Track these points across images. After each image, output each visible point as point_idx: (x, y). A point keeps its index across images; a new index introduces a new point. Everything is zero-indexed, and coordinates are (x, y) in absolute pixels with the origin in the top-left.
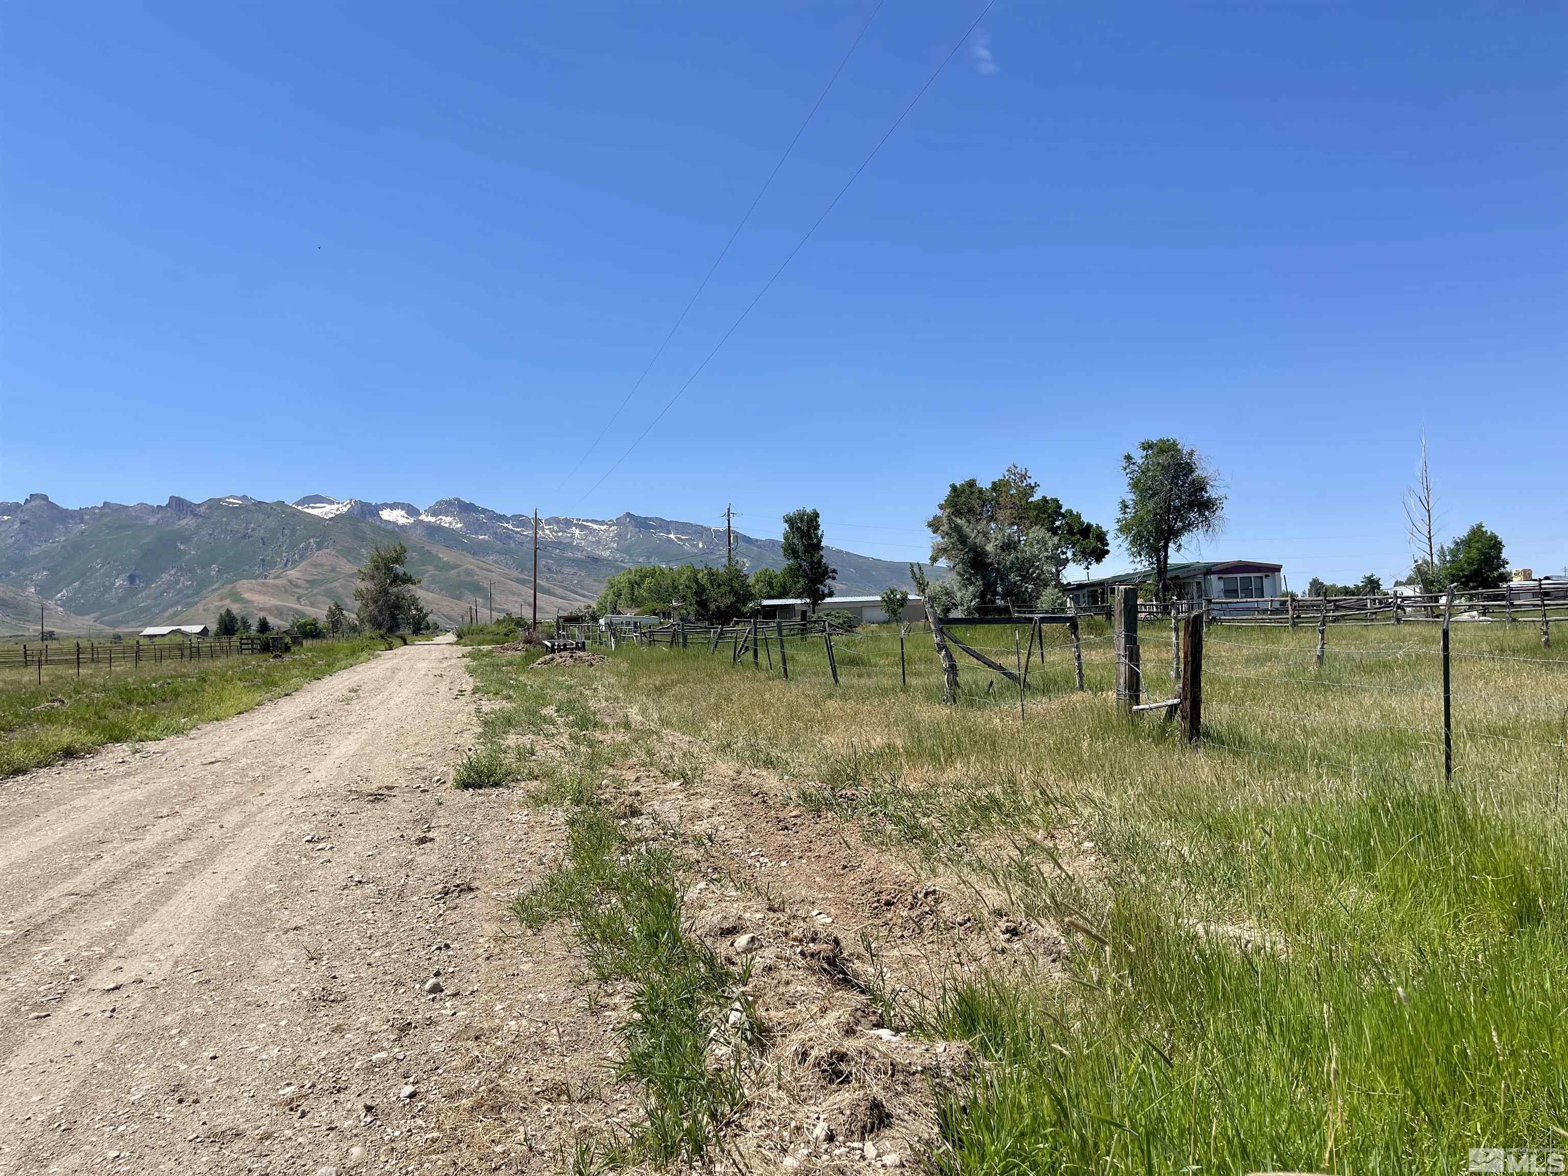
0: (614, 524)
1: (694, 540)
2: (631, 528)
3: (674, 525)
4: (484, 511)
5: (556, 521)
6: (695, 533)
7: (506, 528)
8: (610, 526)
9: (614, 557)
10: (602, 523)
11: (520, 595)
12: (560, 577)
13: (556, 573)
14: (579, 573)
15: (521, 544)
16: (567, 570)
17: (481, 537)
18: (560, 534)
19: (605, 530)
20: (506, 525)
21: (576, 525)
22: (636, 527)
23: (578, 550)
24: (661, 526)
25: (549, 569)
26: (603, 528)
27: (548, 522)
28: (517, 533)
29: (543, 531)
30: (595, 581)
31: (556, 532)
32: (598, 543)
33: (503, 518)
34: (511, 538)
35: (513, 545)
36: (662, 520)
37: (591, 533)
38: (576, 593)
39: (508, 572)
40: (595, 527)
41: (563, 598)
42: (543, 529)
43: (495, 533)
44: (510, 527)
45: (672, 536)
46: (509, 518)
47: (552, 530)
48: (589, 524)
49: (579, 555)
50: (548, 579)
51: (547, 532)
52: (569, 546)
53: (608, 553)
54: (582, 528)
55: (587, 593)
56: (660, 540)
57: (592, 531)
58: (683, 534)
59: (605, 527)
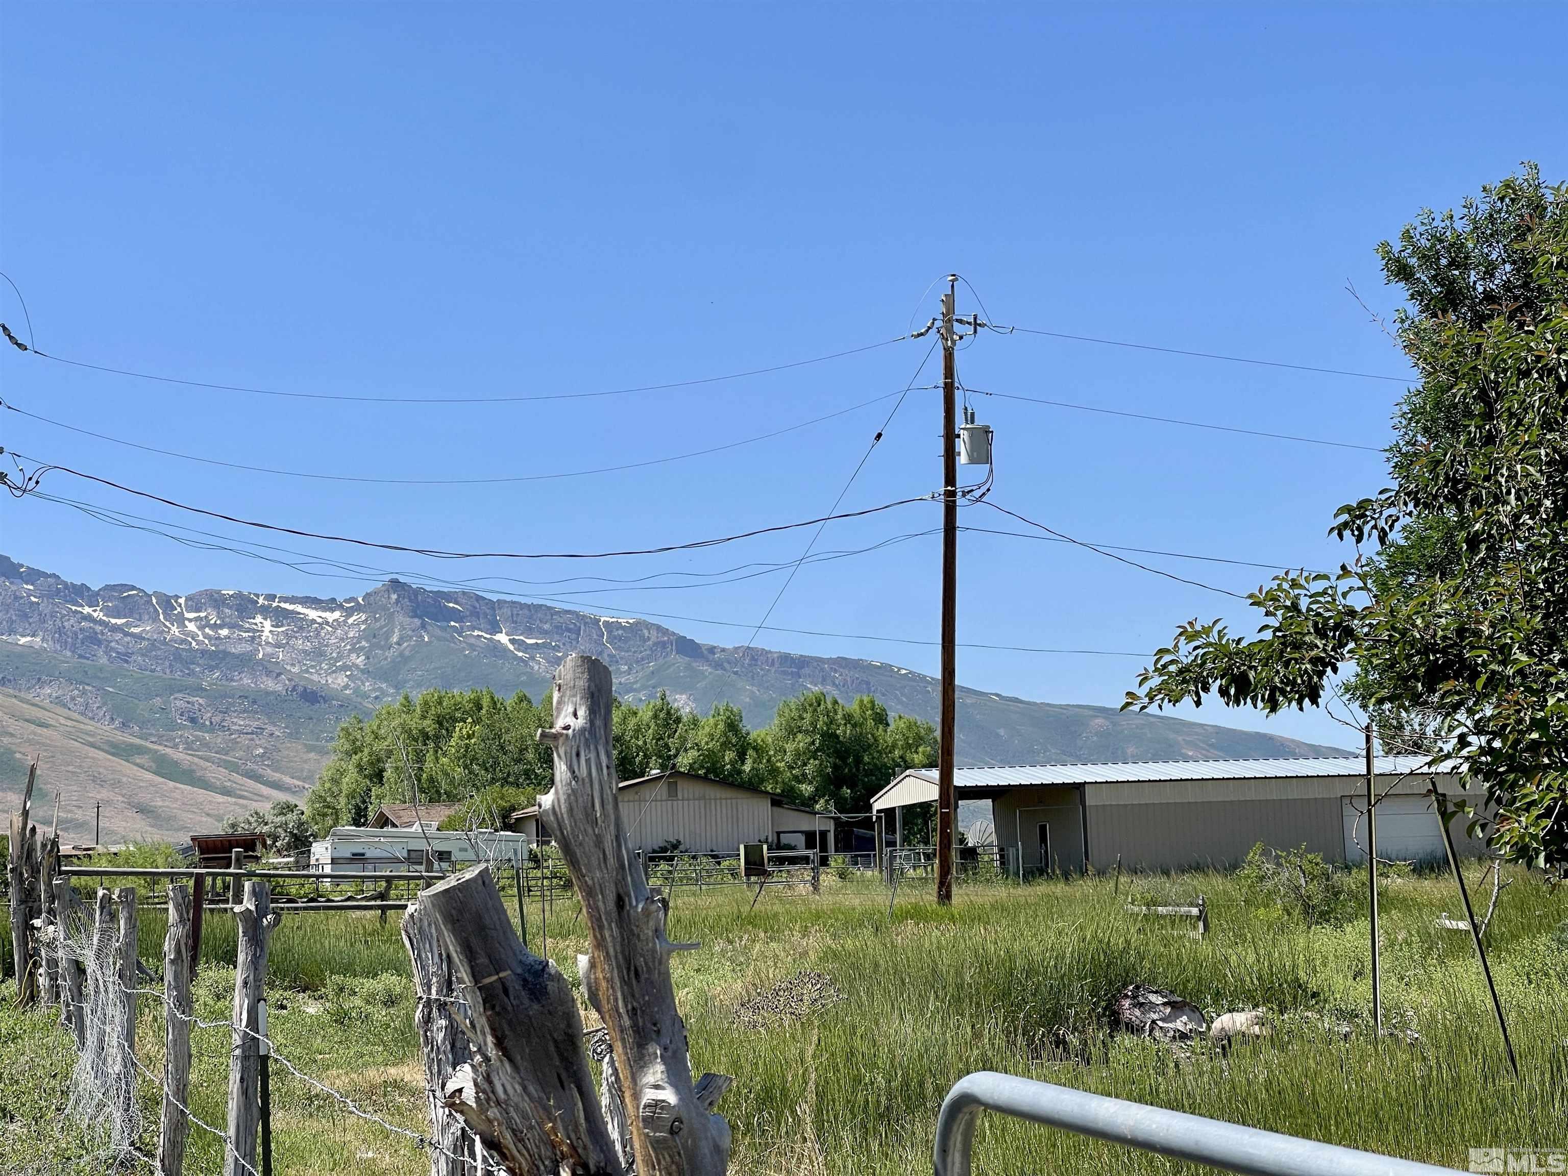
0: (358, 608)
1: (556, 648)
2: (401, 618)
3: (507, 611)
4: (33, 575)
5: (216, 600)
6: (559, 629)
7: (88, 618)
8: (349, 612)
9: (356, 691)
10: (330, 605)
11: (116, 784)
12: (219, 739)
13: (212, 729)
14: (270, 728)
15: (125, 657)
16: (239, 722)
17: (23, 641)
18: (224, 632)
19: (336, 625)
20: (87, 610)
21: (265, 611)
22: (415, 616)
23: (268, 673)
24: (475, 614)
25: (193, 720)
26: (331, 616)
27: (195, 603)
28: (115, 629)
29: (182, 625)
30: (310, 749)
31: (215, 627)
32: (318, 654)
33: (80, 592)
34: (99, 643)
35: (104, 660)
36: (479, 598)
37: (301, 628)
38: (257, 778)
39: (90, 726)
40: (313, 614)
41: (226, 792)
42: (181, 621)
43: (60, 631)
44: (98, 615)
45: (502, 638)
46: (97, 594)
47: (203, 624)
48: (299, 608)
49: (270, 684)
50: (189, 746)
51: (191, 627)
52: (246, 662)
53: (341, 680)
54: (280, 616)
55: (287, 780)
56: (472, 647)
57: (303, 624)
58: (529, 632)
59: (337, 614)
